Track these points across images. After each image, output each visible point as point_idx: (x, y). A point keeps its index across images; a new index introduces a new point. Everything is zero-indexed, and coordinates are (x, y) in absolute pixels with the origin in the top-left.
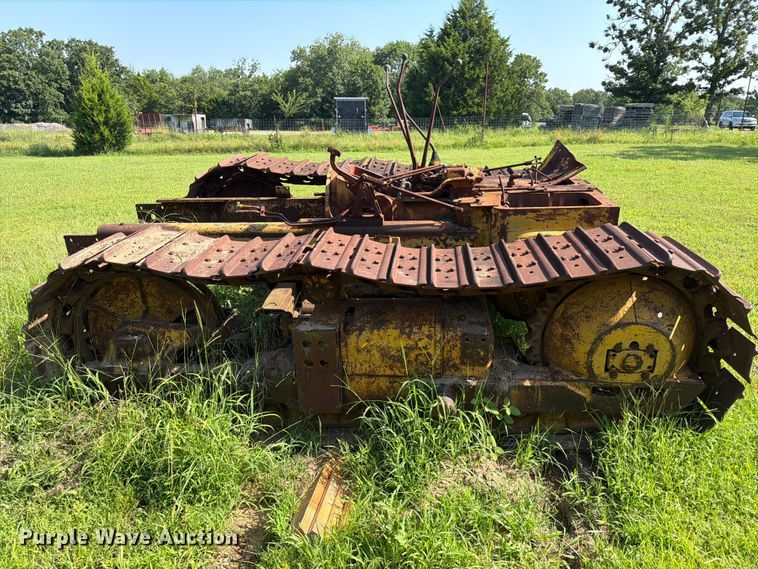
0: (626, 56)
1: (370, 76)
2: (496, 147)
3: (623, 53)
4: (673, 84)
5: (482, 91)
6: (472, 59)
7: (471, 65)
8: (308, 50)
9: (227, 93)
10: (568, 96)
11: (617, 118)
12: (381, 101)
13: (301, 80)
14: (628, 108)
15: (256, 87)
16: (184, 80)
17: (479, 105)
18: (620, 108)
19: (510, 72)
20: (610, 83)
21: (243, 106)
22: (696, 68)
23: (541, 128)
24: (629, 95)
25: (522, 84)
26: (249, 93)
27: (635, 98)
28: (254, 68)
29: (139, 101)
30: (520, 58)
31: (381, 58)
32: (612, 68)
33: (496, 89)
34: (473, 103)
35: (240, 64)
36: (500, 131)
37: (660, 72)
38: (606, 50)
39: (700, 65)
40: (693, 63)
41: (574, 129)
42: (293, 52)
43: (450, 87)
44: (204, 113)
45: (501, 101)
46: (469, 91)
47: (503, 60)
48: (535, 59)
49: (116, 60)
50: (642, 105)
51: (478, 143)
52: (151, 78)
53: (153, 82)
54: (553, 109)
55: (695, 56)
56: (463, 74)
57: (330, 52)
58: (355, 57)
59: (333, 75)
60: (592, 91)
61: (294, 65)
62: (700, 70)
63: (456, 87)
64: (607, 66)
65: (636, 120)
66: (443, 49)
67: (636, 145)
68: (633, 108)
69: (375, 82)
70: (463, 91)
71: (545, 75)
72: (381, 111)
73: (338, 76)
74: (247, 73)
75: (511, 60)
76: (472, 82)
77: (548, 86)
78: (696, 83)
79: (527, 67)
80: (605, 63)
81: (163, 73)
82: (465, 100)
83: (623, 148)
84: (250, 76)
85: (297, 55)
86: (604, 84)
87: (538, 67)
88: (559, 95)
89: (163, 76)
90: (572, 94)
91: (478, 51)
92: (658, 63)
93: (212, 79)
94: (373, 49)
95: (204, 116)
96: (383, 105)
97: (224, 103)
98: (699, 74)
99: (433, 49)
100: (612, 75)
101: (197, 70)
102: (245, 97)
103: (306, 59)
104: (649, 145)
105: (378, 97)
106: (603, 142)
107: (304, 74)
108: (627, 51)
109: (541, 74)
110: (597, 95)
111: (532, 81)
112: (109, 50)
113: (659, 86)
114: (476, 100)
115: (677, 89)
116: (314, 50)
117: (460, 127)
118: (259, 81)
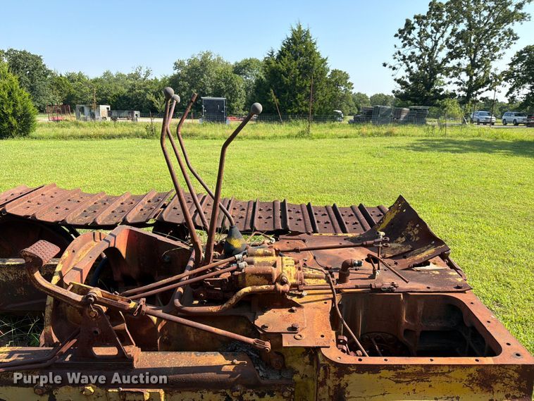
0: (408, 74)
1: (230, 82)
2: (318, 138)
3: (406, 71)
4: (441, 94)
5: (308, 95)
6: (301, 73)
7: (301, 77)
8: (186, 62)
9: (127, 90)
10: (367, 98)
11: (403, 116)
12: (238, 99)
13: (180, 83)
14: (411, 109)
15: (148, 87)
16: (96, 81)
17: (306, 106)
18: (405, 109)
19: (328, 82)
20: (398, 91)
21: (138, 100)
22: (457, 83)
23: (350, 122)
24: (411, 100)
25: (337, 90)
26: (142, 91)
27: (415, 102)
28: (148, 73)
29: (60, 95)
30: (335, 72)
31: (239, 69)
32: (399, 81)
33: (318, 95)
34: (302, 104)
35: (138, 70)
36: (321, 125)
37: (432, 84)
38: (394, 69)
39: (460, 81)
40: (455, 80)
41: (374, 124)
42: (175, 64)
43: (285, 92)
44: (109, 104)
45: (321, 103)
46: (299, 96)
47: (323, 73)
48: (345, 73)
49: (44, 65)
50: (421, 107)
51: (305, 135)
52: (71, 78)
53: (73, 81)
54: (357, 106)
55: (456, 75)
56: (294, 83)
57: (202, 64)
58: (220, 68)
59: (204, 80)
60: (383, 95)
61: (176, 72)
62: (460, 84)
63: (290, 92)
64: (395, 80)
65: (417, 118)
66: (280, 65)
67: (420, 138)
68: (415, 109)
69: (234, 86)
70: (295, 96)
71: (352, 84)
72: (238, 106)
73: (207, 81)
74: (143, 77)
75: (329, 73)
76: (301, 89)
77: (354, 91)
78: (457, 93)
79: (340, 78)
80: (394, 77)
81: (80, 75)
82: (296, 102)
83: (412, 140)
84: (144, 79)
85: (178, 65)
86: (393, 92)
87: (347, 78)
88: (361, 97)
89: (80, 77)
90: (369, 97)
91: (305, 67)
92: (430, 79)
93: (117, 80)
94: (233, 63)
95: (109, 107)
96: (240, 102)
97: (125, 97)
98: (459, 87)
99: (273, 65)
100: (399, 85)
101: (107, 74)
102: (140, 94)
103: (185, 68)
104: (430, 138)
105: (236, 96)
106: (397, 135)
107: (184, 79)
108: (409, 70)
109: (349, 83)
110: (386, 97)
111: (343, 88)
112: (39, 58)
113: (432, 95)
114: (304, 102)
115: (445, 96)
116: (190, 62)
117: (293, 121)
118: (150, 83)
